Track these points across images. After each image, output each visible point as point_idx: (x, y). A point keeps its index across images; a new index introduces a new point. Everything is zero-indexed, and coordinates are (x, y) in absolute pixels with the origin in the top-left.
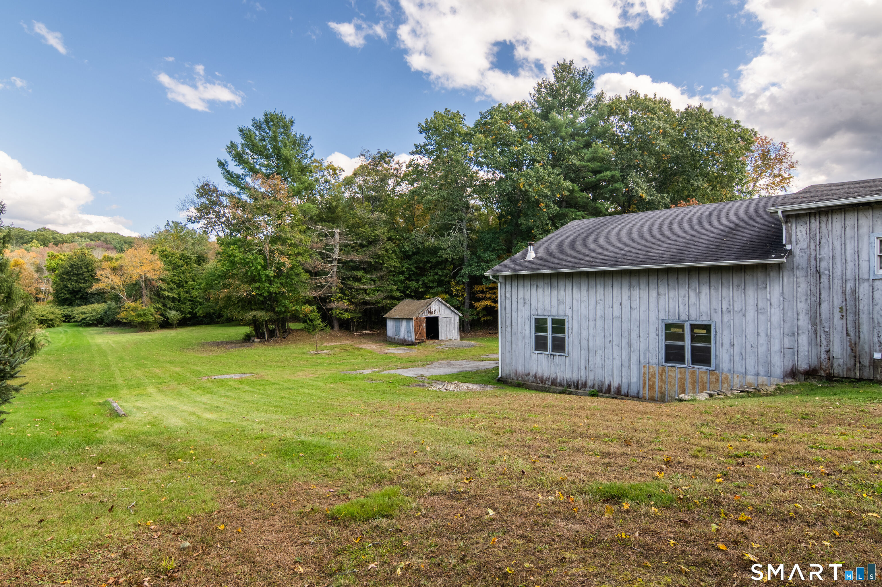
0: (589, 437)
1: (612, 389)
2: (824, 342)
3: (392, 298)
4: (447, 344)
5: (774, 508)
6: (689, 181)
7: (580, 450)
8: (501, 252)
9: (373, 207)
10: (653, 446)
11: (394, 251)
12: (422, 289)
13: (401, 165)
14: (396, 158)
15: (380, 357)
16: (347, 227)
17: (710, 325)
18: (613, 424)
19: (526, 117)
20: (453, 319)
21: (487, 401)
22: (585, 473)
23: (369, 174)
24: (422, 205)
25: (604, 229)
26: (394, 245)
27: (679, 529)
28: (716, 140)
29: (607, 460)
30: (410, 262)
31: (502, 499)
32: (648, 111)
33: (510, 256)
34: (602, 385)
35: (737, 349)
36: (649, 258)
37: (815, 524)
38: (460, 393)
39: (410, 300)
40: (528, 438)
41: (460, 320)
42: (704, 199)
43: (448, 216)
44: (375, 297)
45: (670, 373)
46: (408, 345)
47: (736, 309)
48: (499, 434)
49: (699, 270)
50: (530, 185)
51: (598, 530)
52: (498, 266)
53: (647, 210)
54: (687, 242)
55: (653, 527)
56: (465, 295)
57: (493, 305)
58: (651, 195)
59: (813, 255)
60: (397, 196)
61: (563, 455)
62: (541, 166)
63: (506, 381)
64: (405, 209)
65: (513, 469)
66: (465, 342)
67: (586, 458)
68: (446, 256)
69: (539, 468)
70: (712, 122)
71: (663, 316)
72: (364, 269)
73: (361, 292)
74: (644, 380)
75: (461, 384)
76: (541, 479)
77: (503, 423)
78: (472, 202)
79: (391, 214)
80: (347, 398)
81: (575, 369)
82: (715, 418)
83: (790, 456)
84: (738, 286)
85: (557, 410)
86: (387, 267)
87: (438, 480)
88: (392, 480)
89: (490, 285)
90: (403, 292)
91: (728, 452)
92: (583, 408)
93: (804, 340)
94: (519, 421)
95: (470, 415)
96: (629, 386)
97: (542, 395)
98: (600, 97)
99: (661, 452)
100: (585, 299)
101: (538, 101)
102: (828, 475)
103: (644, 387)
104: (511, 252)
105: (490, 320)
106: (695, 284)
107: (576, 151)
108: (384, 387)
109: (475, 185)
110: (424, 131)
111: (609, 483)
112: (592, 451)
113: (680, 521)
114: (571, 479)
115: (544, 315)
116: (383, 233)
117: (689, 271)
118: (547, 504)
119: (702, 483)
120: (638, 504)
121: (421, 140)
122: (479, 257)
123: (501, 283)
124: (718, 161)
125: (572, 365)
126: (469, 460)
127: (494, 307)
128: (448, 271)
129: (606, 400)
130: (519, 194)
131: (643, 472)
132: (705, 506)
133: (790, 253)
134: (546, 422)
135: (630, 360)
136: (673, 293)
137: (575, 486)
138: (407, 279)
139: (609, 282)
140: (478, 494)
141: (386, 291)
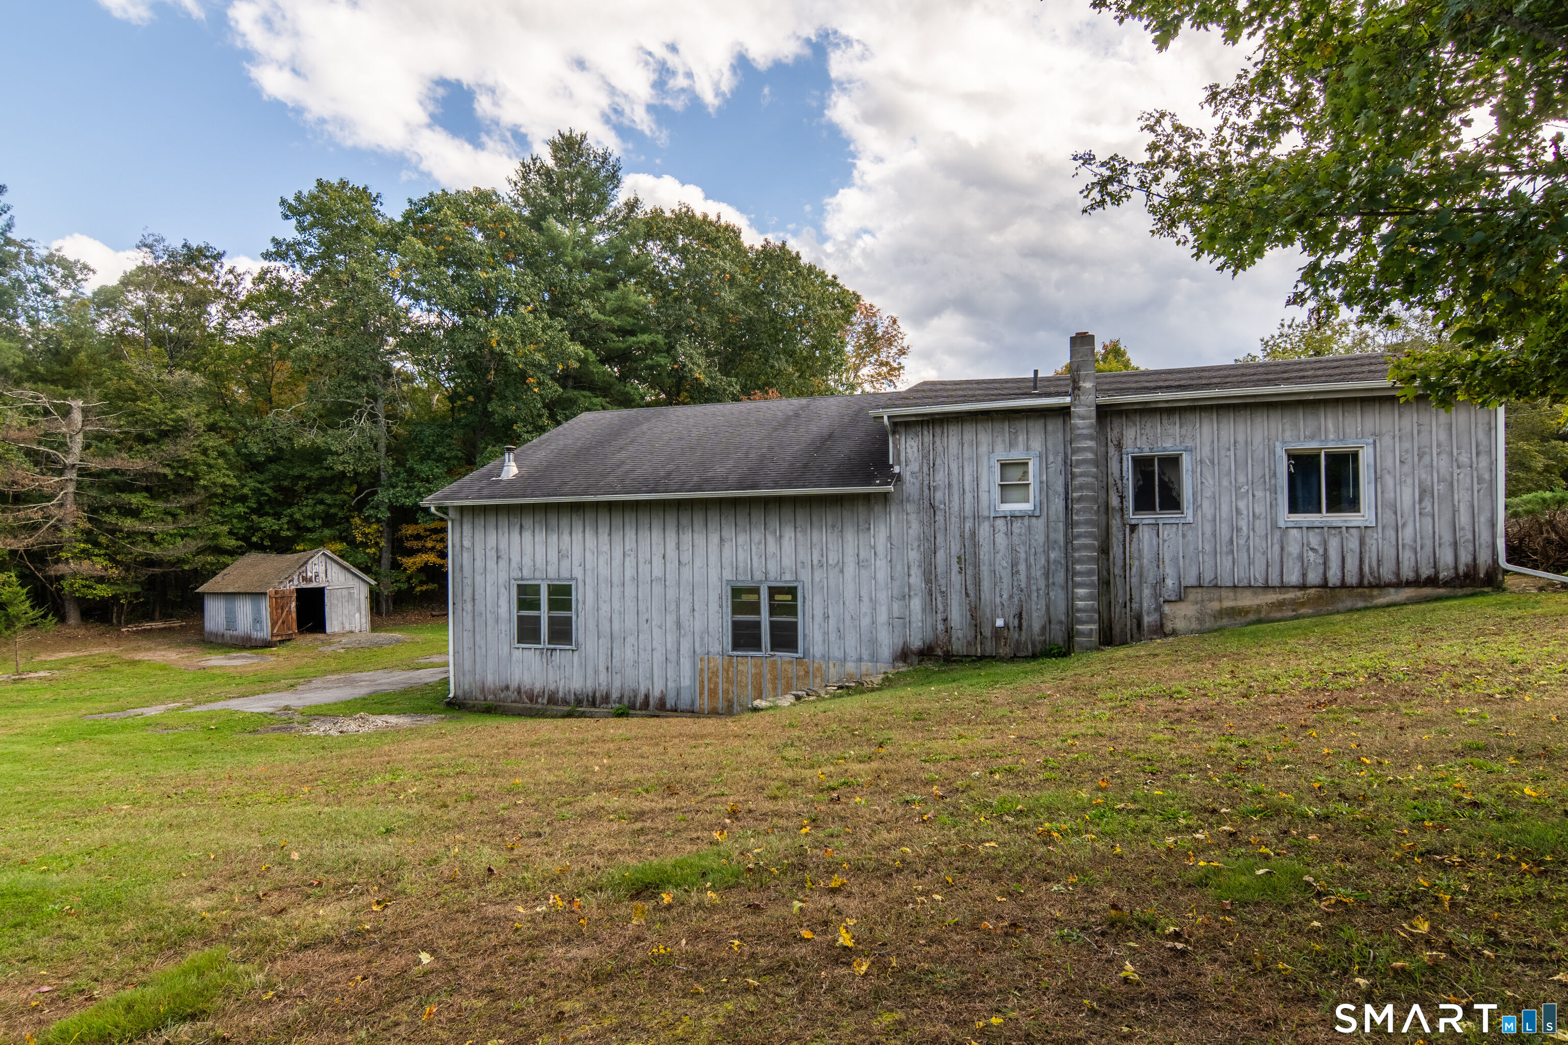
0: (609, 790)
1: (652, 702)
2: (940, 607)
3: (218, 550)
4: (344, 640)
5: (877, 860)
6: (767, 361)
7: (594, 815)
8: (456, 462)
9: (171, 358)
10: (712, 790)
11: (222, 454)
12: (288, 533)
13: (239, 277)
14: (228, 263)
15: (187, 677)
16: (105, 397)
17: (795, 588)
18: (651, 762)
19: (502, 218)
20: (355, 591)
21: (426, 745)
22: (601, 854)
23: (161, 288)
24: (289, 364)
25: (637, 429)
26: (222, 441)
27: (748, 919)
28: (805, 301)
29: (639, 825)
30: (261, 478)
31: (449, 928)
32: (708, 241)
33: (472, 470)
34: (635, 697)
35: (832, 622)
36: (707, 481)
37: (926, 873)
38: (369, 736)
39: (261, 556)
40: (502, 805)
41: (371, 592)
42: (789, 390)
43: (347, 388)
44: (177, 549)
45: (740, 667)
46: (256, 647)
47: (830, 562)
48: (446, 806)
49: (780, 501)
50: (510, 344)
51: (621, 950)
52: (447, 489)
53: (707, 401)
54: (763, 456)
55: (707, 925)
56: (382, 544)
57: (439, 561)
58: (712, 378)
59: (926, 483)
60: (231, 339)
61: (565, 828)
62: (530, 312)
63: (464, 704)
64: (250, 369)
65: (472, 868)
66: (383, 636)
67: (604, 827)
68: (341, 468)
69: (521, 857)
70: (799, 273)
71: (728, 575)
72: (147, 489)
73: (140, 539)
74: (702, 682)
75: (372, 718)
76: (524, 878)
77: (454, 785)
78: (397, 365)
79: (216, 376)
80: (101, 774)
81: (590, 671)
82: (803, 734)
83: (899, 777)
84: (833, 526)
85: (556, 747)
86: (205, 487)
87: (316, 916)
88: (207, 937)
89: (433, 525)
90: (245, 539)
91: (820, 784)
92: (601, 740)
93: (916, 604)
94: (486, 776)
95: (388, 777)
96: (678, 694)
97: (530, 723)
98: (633, 206)
99: (724, 799)
100: (606, 548)
101: (525, 195)
102: (942, 797)
103: (701, 694)
104: (474, 464)
105: (433, 591)
106: (774, 523)
107: (592, 293)
108: (197, 740)
109: (403, 334)
110: (294, 214)
111: (640, 865)
112: (614, 812)
113: (749, 906)
114: (576, 868)
115: (534, 579)
116: (197, 415)
117: (767, 503)
118: (533, 921)
119: (782, 839)
120: (686, 891)
121: (289, 231)
122: (411, 471)
123: (453, 521)
124: (807, 333)
125: (584, 666)
126: (383, 865)
127: (442, 566)
128: (345, 497)
129: (641, 720)
130: (488, 357)
131: (694, 835)
132: (785, 874)
133: (899, 478)
134: (536, 772)
135: (678, 651)
136: (743, 538)
137: (584, 880)
138: (253, 511)
139: (644, 519)
140: (401, 927)
141: (202, 536)
